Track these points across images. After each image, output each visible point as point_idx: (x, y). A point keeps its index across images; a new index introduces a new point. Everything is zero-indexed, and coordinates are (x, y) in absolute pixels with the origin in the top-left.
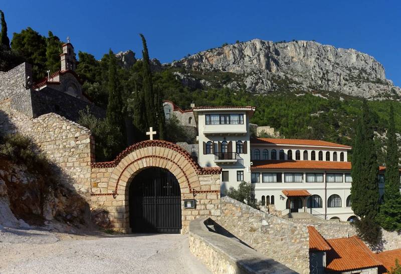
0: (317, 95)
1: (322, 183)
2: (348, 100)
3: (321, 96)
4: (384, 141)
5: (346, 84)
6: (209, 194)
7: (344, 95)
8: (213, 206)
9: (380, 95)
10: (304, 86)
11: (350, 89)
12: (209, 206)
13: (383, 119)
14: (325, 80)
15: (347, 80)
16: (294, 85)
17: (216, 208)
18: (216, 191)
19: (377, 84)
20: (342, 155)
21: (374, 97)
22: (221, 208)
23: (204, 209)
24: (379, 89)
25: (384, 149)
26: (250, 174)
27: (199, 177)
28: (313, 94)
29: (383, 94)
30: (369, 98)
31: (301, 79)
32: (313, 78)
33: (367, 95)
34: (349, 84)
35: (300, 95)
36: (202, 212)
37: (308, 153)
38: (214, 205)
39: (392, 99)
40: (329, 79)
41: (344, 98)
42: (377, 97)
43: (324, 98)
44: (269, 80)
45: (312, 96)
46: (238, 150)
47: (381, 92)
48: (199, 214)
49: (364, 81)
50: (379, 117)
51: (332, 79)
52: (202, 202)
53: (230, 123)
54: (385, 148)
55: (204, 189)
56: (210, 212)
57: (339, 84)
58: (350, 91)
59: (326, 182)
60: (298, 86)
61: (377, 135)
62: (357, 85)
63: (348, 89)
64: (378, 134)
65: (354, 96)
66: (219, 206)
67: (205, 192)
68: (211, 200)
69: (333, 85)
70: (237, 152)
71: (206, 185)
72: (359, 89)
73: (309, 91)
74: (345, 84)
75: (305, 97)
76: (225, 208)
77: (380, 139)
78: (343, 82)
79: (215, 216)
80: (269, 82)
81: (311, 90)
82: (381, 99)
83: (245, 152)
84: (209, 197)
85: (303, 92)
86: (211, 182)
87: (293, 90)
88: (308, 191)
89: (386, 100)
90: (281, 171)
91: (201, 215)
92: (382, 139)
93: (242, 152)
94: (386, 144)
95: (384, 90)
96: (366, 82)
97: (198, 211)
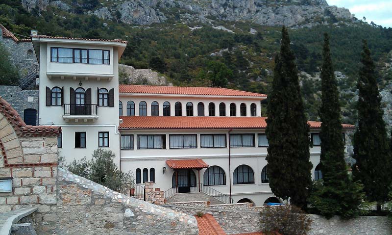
0: (219, 28)
1: (225, 149)
2: (262, 32)
3: (224, 29)
4: (317, 85)
5: (259, 11)
6: (38, 169)
7: (255, 27)
8: (44, 188)
9: (307, 21)
10: (202, 17)
11: (264, 17)
12: (38, 189)
13: (314, 53)
14: (230, 7)
15: (259, 5)
16: (188, 15)
17: (49, 191)
18: (50, 164)
19: (303, 6)
20: (253, 107)
21: (299, 25)
22: (57, 191)
23: (28, 194)
24: (306, 12)
25: (317, 96)
26: (118, 137)
27: (21, 142)
28: (213, 27)
29: (312, 18)
30: (292, 27)
31: (197, 8)
32: (213, 5)
33: (289, 23)
34: (263, 10)
35: (196, 28)
36: (24, 199)
37: (205, 105)
38: (46, 187)
39: (326, 23)
40: (236, 5)
41: (256, 30)
42: (304, 23)
43: (229, 31)
44: (152, 8)
45: (211, 29)
46: (101, 101)
47: (309, 16)
48: (19, 202)
49: (283, 5)
50: (307, 51)
51: (239, 5)
52: (26, 182)
53: (88, 62)
54: (319, 95)
55: (29, 160)
56: (39, 199)
57: (249, 11)
58: (265, 19)
59: (230, 147)
60: (193, 17)
61: (306, 77)
62: (274, 11)
63: (262, 18)
64: (308, 75)
65: (270, 25)
66: (55, 189)
67: (31, 165)
68: (41, 179)
69: (241, 14)
70: (98, 105)
71: (34, 154)
72: (278, 16)
73: (208, 23)
74: (257, 11)
75: (202, 30)
76: (64, 191)
77: (311, 82)
78: (255, 8)
79: (48, 205)
80: (153, 11)
81: (210, 21)
82: (310, 26)
83: (111, 104)
84: (37, 174)
85: (199, 24)
86: (43, 148)
87: (186, 22)
88: (203, 160)
89: (318, 26)
90: (165, 131)
91: (23, 204)
92: (313, 82)
93: (106, 103)
94: (319, 89)
95: (314, 13)
96: (287, 5)
97: (17, 198)
